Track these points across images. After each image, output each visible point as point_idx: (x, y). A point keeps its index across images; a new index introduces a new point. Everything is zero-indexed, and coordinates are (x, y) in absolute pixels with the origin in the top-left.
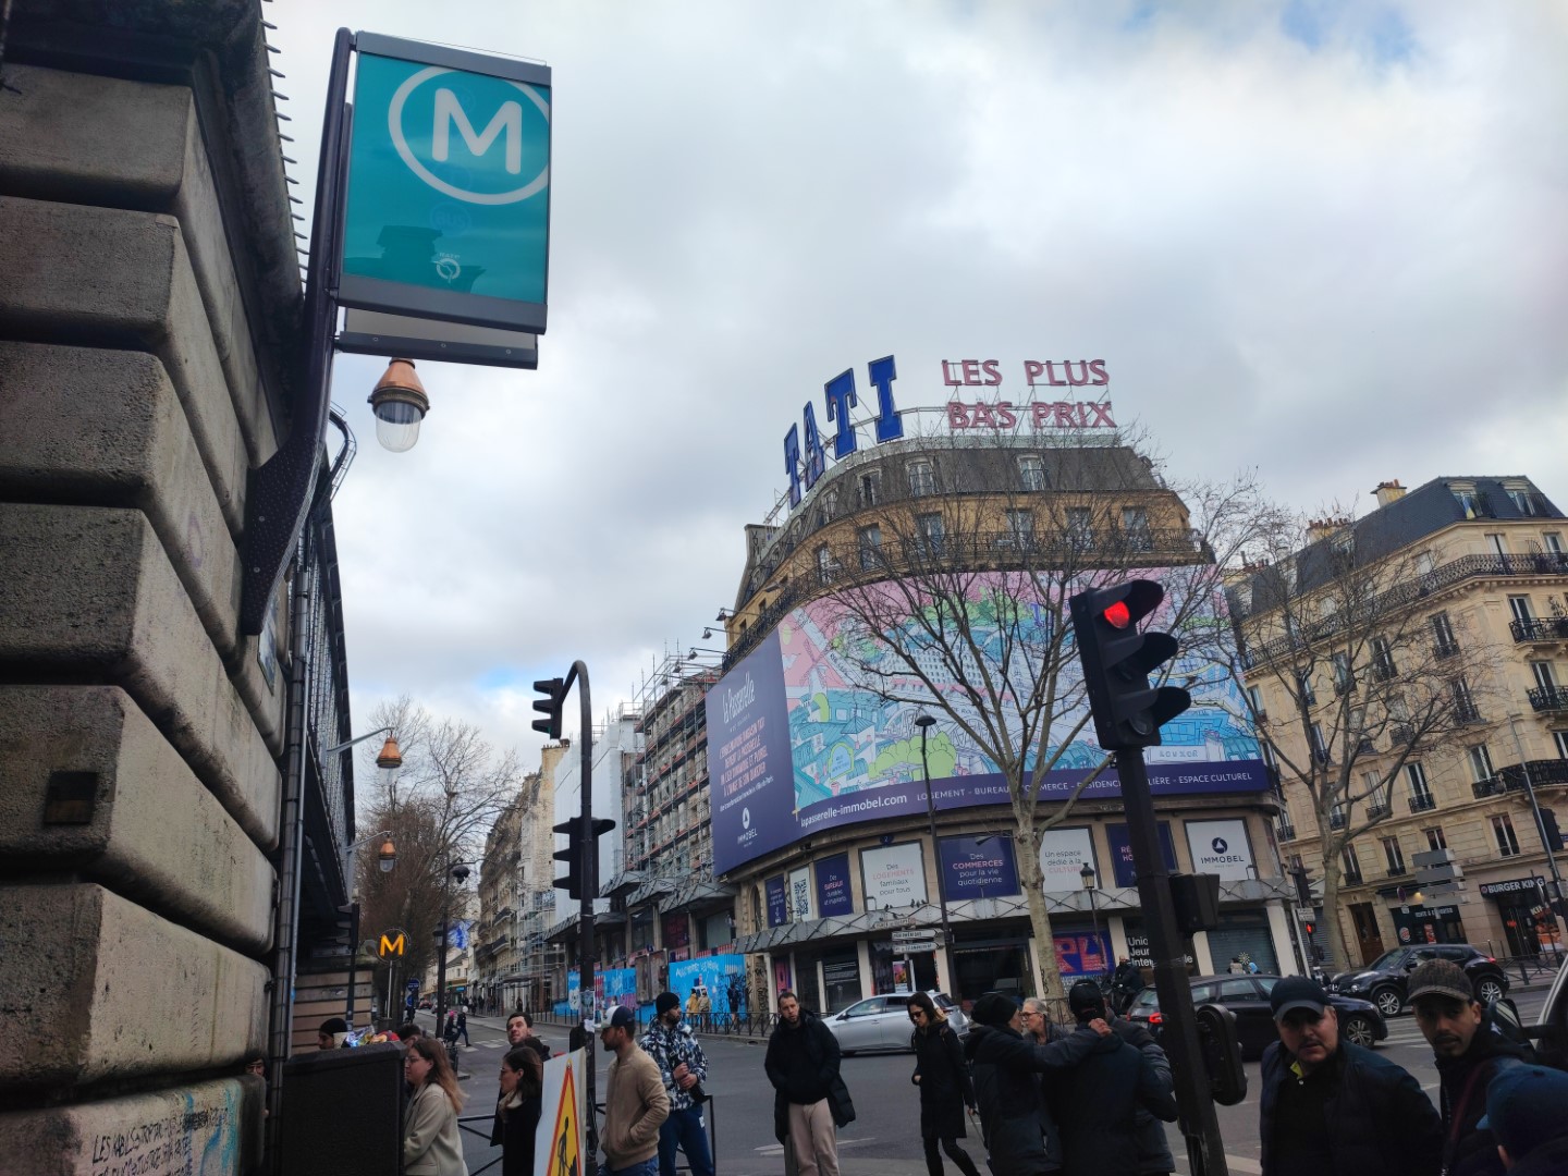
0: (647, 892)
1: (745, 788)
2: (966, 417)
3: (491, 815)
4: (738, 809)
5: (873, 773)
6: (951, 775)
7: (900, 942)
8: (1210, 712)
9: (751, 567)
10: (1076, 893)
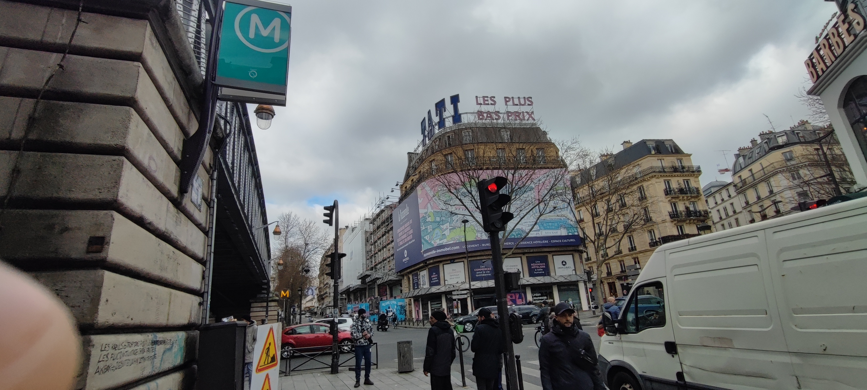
0: (373, 278)
1: (405, 243)
2: (484, 116)
3: (320, 251)
4: (403, 250)
5: (448, 239)
7: (455, 295)
8: (562, 219)
9: (409, 167)
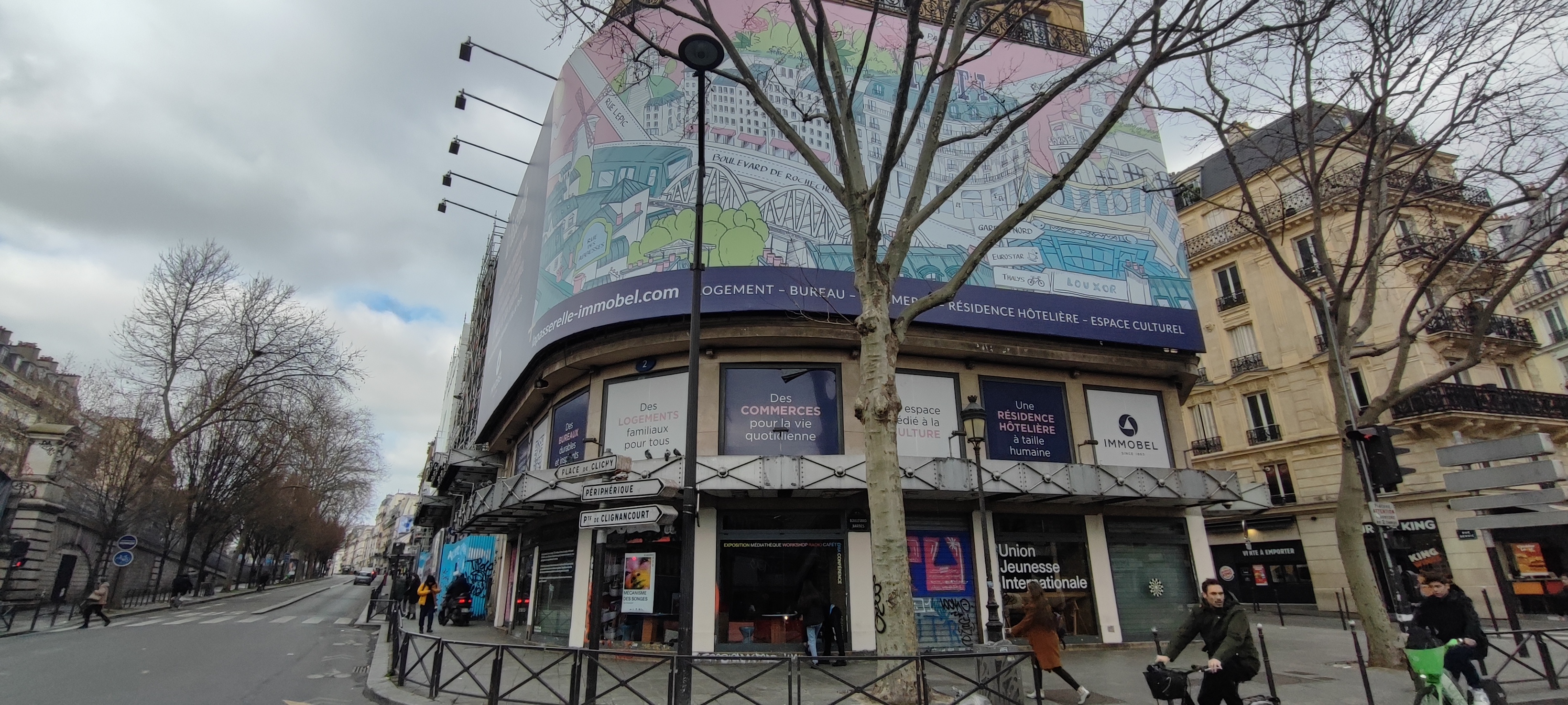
1: (504, 325)
5: (635, 256)
6: (755, 263)
8: (1133, 241)
10: (936, 460)
